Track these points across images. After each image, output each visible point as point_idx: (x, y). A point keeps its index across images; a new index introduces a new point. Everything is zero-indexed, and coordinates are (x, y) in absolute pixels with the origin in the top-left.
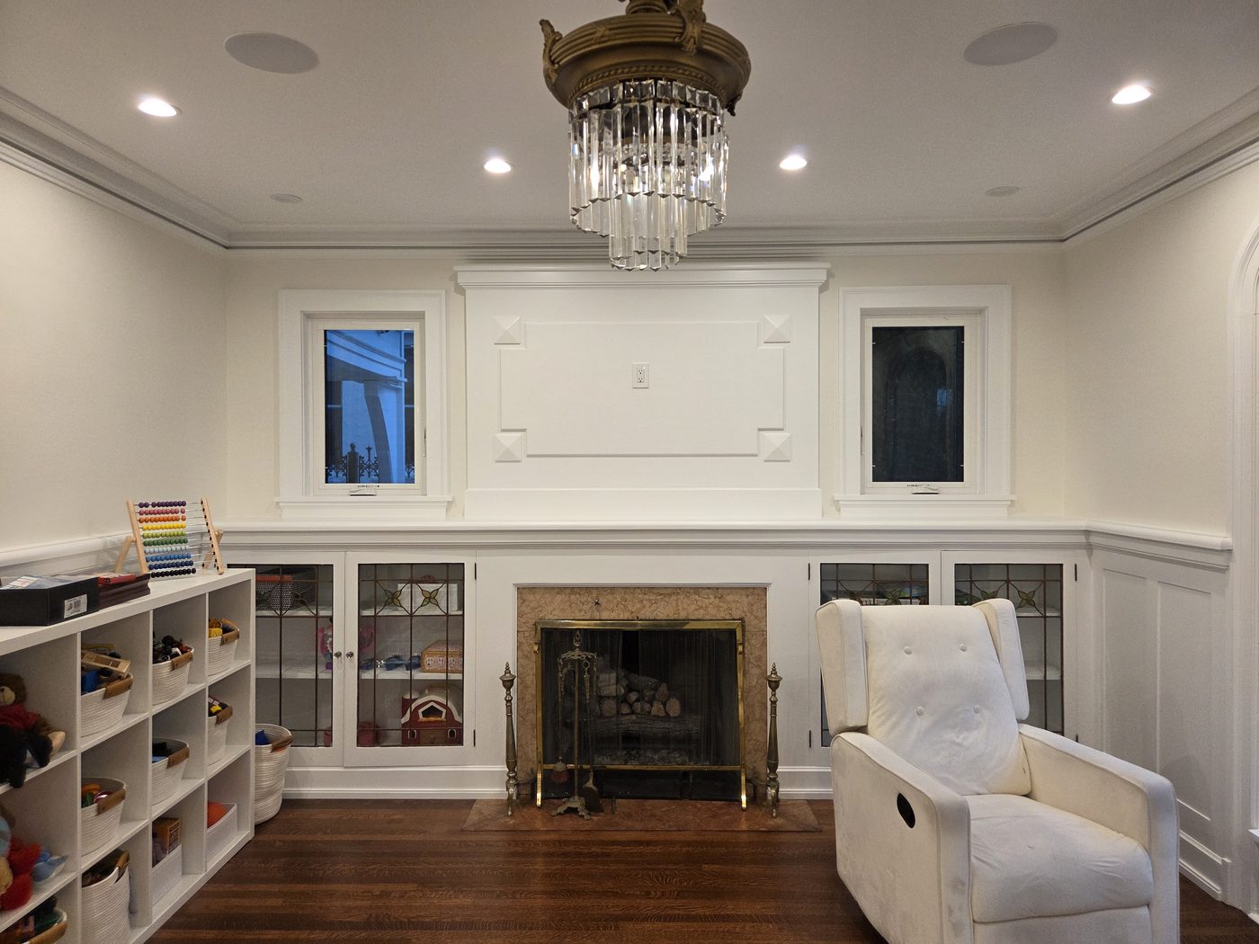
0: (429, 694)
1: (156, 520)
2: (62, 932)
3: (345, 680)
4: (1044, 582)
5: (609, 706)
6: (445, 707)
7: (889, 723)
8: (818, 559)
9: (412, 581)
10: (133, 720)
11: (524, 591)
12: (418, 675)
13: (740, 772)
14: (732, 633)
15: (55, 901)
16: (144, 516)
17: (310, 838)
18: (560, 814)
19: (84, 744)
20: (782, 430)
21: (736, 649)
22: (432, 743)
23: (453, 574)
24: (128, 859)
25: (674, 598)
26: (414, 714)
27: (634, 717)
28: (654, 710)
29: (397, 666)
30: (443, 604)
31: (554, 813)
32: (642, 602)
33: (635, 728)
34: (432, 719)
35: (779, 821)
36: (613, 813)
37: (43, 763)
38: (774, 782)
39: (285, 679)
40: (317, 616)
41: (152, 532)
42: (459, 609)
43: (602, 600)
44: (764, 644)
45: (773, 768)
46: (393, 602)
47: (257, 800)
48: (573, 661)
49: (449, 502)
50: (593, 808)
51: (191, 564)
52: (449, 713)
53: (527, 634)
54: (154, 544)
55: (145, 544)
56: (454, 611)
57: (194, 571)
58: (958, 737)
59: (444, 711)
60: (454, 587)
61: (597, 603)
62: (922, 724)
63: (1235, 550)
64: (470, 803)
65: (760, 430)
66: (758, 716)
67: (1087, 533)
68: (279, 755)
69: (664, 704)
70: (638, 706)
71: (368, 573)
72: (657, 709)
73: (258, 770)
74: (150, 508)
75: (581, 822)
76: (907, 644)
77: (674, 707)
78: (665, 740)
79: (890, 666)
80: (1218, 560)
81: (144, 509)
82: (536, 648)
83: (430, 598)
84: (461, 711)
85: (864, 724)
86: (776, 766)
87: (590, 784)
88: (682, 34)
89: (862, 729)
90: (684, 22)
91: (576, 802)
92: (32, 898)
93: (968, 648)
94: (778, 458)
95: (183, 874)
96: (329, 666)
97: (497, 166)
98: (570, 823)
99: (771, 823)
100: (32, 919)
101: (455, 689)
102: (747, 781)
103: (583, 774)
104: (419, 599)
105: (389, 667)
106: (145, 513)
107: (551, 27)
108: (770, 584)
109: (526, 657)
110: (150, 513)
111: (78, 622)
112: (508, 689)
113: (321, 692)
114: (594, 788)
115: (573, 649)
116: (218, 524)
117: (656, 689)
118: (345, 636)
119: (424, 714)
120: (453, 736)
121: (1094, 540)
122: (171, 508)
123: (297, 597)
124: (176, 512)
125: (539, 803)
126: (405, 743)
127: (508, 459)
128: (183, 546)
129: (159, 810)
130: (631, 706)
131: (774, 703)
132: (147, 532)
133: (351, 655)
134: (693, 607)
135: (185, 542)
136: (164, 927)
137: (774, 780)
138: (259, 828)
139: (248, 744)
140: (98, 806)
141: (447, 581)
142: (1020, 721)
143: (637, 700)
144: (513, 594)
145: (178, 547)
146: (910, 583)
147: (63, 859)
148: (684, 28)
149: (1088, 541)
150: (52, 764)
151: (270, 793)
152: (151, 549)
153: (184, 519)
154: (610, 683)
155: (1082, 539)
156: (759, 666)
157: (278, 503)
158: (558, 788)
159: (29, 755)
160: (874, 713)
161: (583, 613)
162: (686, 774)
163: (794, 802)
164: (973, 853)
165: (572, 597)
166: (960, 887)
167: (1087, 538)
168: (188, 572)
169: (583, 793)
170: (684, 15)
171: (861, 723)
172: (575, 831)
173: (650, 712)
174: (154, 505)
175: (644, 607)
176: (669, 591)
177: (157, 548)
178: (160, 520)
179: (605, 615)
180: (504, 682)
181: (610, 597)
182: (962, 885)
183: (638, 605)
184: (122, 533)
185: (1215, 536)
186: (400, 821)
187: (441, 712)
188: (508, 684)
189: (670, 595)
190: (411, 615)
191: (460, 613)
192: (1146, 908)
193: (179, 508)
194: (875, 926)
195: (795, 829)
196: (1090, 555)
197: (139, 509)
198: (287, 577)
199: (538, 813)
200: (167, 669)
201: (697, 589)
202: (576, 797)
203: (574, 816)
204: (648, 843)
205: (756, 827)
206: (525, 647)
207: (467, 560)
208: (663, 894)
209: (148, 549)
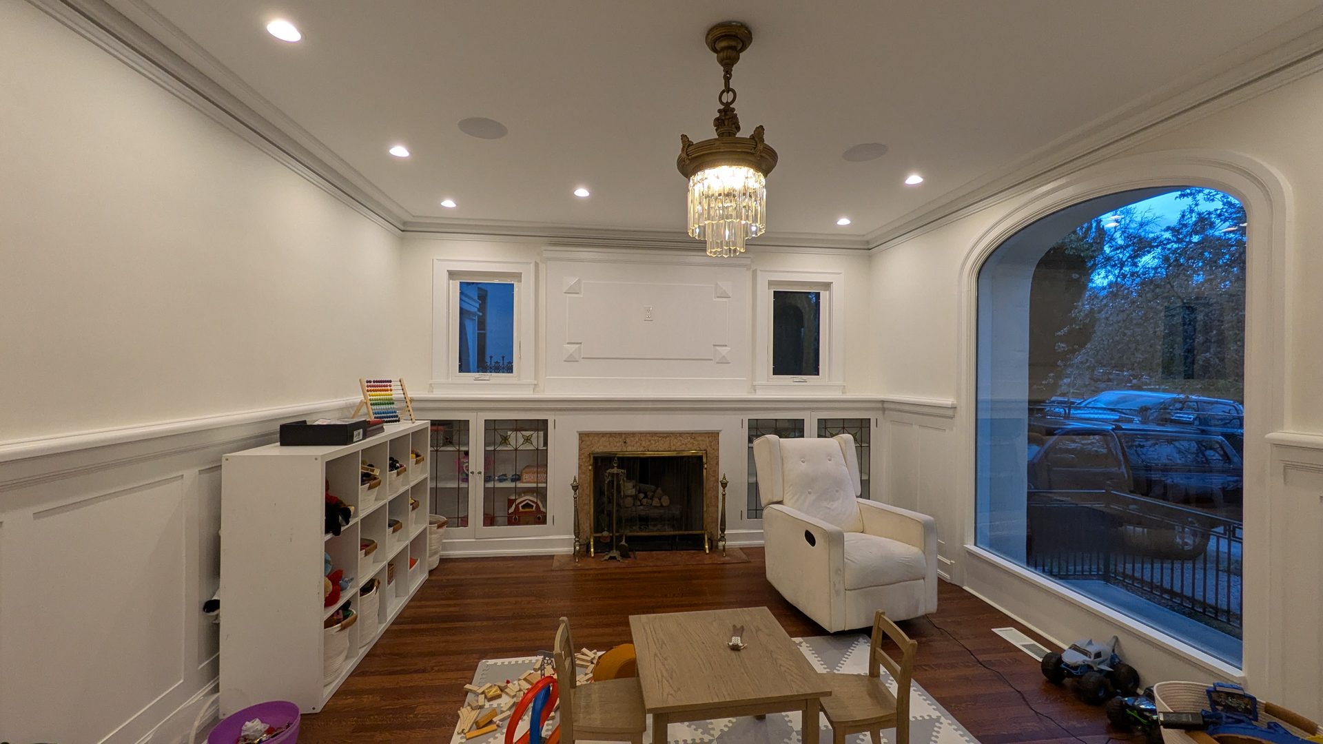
0: (525, 496)
1: (376, 391)
2: (355, 619)
3: (476, 488)
4: (861, 428)
5: (629, 501)
6: (536, 503)
7: (796, 498)
8: (747, 416)
9: (516, 430)
10: (381, 503)
11: (583, 436)
12: (520, 485)
13: (703, 535)
14: (700, 458)
15: (350, 602)
16: (369, 388)
17: (463, 577)
18: (606, 560)
19: (362, 515)
20: (726, 346)
21: (703, 467)
22: (527, 523)
23: (542, 425)
24: (379, 583)
25: (668, 439)
26: (517, 506)
27: (642, 507)
28: (654, 504)
29: (505, 480)
30: (535, 443)
31: (602, 560)
32: (650, 441)
33: (643, 513)
34: (527, 510)
35: (727, 558)
36: (636, 558)
37: (347, 523)
38: (723, 538)
39: (440, 488)
40: (459, 451)
41: (376, 397)
42: (544, 446)
43: (628, 440)
44: (718, 464)
45: (723, 530)
46: (505, 442)
47: (430, 557)
48: (613, 475)
49: (535, 385)
50: (625, 555)
51: (397, 416)
52: (537, 506)
53: (584, 460)
54: (376, 404)
55: (371, 404)
56: (541, 447)
57: (399, 421)
58: (828, 504)
59: (535, 505)
60: (541, 433)
61: (625, 442)
62: (812, 497)
63: (958, 408)
64: (552, 557)
65: (714, 345)
66: (714, 504)
67: (883, 402)
68: (441, 530)
69: (660, 499)
70: (645, 501)
71: (491, 426)
72: (656, 502)
73: (430, 539)
74: (372, 384)
75: (619, 563)
76: (803, 458)
77: (666, 501)
78: (661, 520)
79: (796, 469)
80: (950, 413)
81: (369, 384)
82: (590, 467)
83: (527, 440)
84: (545, 506)
85: (781, 499)
86: (725, 531)
87: (623, 543)
88: (755, 148)
89: (780, 503)
90: (756, 143)
91: (615, 553)
92: (340, 600)
93: (832, 459)
94: (724, 361)
95: (396, 597)
96: (466, 480)
97: (582, 192)
98: (612, 564)
99: (723, 559)
100: (340, 611)
101: (542, 493)
102: (708, 539)
103: (619, 539)
104: (521, 441)
105: (501, 480)
106: (370, 386)
107: (687, 138)
108: (721, 431)
109: (584, 473)
110: (373, 386)
111: (360, 444)
112: (575, 491)
113: (461, 496)
114: (626, 545)
115: (613, 467)
116: (410, 394)
117: (654, 492)
118: (476, 462)
119: (523, 507)
120: (540, 519)
121: (886, 405)
122: (383, 384)
123: (447, 439)
124: (387, 386)
125: (593, 555)
126: (510, 523)
127: (571, 359)
128: (392, 406)
129: (390, 556)
130: (640, 501)
131: (724, 495)
132: (371, 397)
133: (480, 473)
134: (679, 444)
135: (393, 404)
136: (393, 624)
137: (723, 537)
138: (431, 572)
139: (426, 525)
140: (366, 552)
141: (538, 430)
142: (857, 497)
143: (644, 498)
144: (577, 436)
145: (390, 406)
146: (794, 430)
147: (352, 579)
148: (756, 145)
149: (883, 406)
150: (350, 524)
151: (435, 553)
152: (375, 407)
153: (391, 390)
154: (629, 488)
155: (880, 405)
156: (714, 476)
157: (431, 384)
158: (602, 547)
159: (340, 518)
160: (787, 493)
161: (616, 448)
162: (674, 536)
163: (733, 549)
164: (845, 555)
165: (611, 438)
166: (839, 572)
167: (883, 404)
168: (396, 421)
169: (619, 548)
170: (757, 139)
171: (780, 499)
172: (616, 568)
173: (651, 505)
174: (374, 382)
175: (652, 444)
176: (665, 435)
177: (378, 407)
178: (378, 390)
179: (629, 449)
180: (573, 487)
181: (632, 439)
182: (840, 571)
183: (649, 443)
184: (358, 398)
185: (948, 401)
186: (513, 567)
187: (533, 506)
188: (575, 488)
189: (666, 437)
190: (516, 450)
191: (545, 448)
192: (923, 580)
193: (389, 384)
194: (790, 601)
195: (736, 562)
196: (884, 414)
197: (366, 384)
198: (440, 427)
199: (593, 560)
200: (395, 475)
201: (681, 434)
202: (615, 551)
203: (614, 561)
204: (659, 572)
205: (716, 562)
206: (583, 468)
207: (550, 417)
208: (674, 595)
209: (373, 407)
